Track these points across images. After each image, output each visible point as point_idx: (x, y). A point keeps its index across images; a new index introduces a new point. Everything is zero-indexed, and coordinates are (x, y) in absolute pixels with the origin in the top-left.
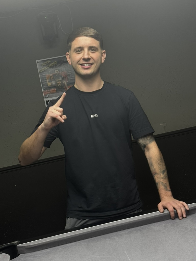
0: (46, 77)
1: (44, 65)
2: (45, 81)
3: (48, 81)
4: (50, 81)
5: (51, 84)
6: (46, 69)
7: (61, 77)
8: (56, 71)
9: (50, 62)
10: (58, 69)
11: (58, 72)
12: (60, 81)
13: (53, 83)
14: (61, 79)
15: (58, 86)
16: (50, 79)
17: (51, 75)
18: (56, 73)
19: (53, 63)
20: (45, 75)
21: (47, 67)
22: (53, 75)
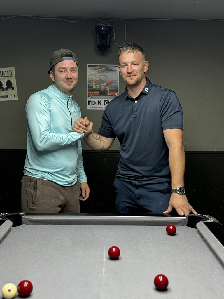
0: (92, 81)
1: (93, 70)
2: (91, 83)
3: (94, 84)
4: (95, 85)
5: (96, 87)
6: (94, 74)
7: (106, 82)
8: (102, 77)
9: (99, 68)
10: (104, 76)
11: (104, 78)
12: (104, 86)
13: (98, 86)
14: (105, 84)
15: (101, 90)
16: (96, 83)
17: (97, 79)
18: (102, 78)
19: (101, 70)
20: (92, 79)
21: (95, 72)
22: (99, 80)
